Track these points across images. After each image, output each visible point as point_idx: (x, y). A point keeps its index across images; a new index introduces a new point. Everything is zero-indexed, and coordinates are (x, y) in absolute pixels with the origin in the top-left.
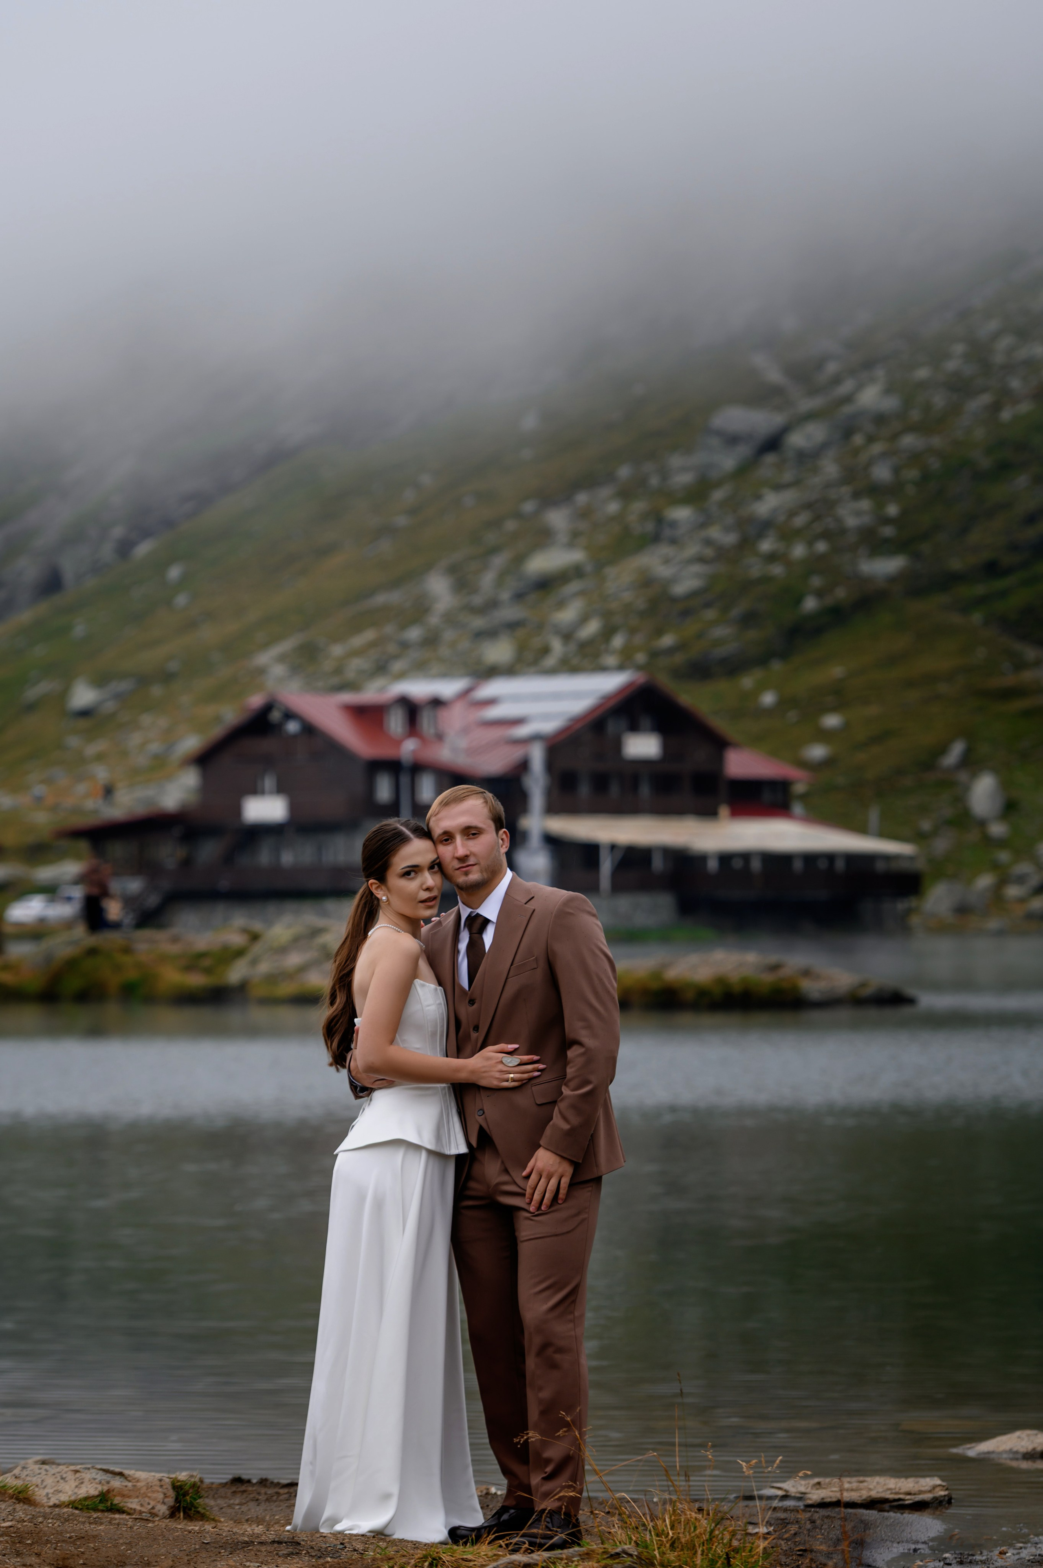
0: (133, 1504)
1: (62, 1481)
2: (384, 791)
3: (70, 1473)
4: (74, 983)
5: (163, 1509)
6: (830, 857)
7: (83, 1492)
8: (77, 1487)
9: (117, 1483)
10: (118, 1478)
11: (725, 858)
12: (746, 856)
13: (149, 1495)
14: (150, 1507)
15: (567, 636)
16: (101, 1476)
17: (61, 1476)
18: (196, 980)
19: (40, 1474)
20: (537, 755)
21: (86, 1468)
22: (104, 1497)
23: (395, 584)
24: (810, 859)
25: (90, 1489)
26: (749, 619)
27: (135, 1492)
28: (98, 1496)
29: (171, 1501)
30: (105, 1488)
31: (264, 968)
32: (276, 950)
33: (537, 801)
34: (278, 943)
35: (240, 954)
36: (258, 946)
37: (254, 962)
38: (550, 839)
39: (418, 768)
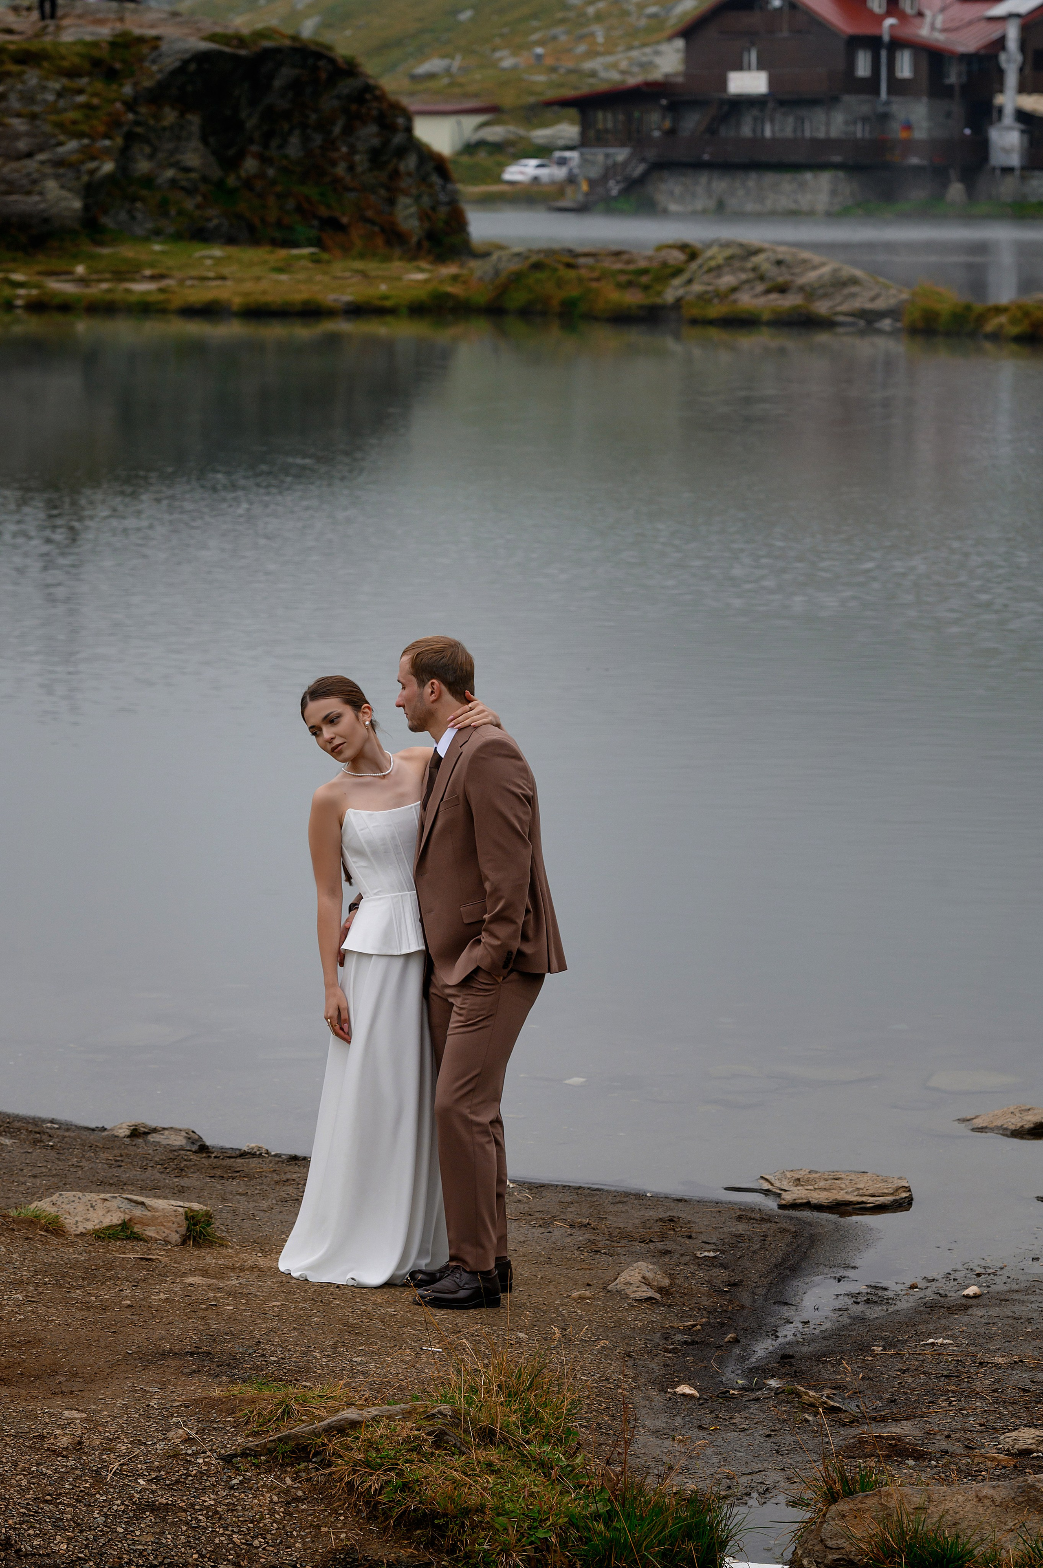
0: (150, 1232)
1: (91, 1209)
2: (863, 67)
3: (99, 1201)
4: (518, 298)
5: (175, 1238)
7: (107, 1222)
8: (104, 1215)
9: (138, 1212)
10: (140, 1207)
13: (165, 1224)
14: (165, 1235)
16: (125, 1205)
17: (91, 1204)
18: (632, 298)
19: (73, 1201)
20: (1013, 33)
21: (114, 1197)
22: (125, 1226)
25: (115, 1218)
27: (154, 1221)
28: (120, 1225)
29: (183, 1230)
30: (127, 1217)
31: (697, 288)
32: (710, 270)
33: (1011, 79)
34: (713, 263)
35: (678, 272)
36: (694, 266)
37: (690, 281)
38: (1022, 116)
39: (897, 44)
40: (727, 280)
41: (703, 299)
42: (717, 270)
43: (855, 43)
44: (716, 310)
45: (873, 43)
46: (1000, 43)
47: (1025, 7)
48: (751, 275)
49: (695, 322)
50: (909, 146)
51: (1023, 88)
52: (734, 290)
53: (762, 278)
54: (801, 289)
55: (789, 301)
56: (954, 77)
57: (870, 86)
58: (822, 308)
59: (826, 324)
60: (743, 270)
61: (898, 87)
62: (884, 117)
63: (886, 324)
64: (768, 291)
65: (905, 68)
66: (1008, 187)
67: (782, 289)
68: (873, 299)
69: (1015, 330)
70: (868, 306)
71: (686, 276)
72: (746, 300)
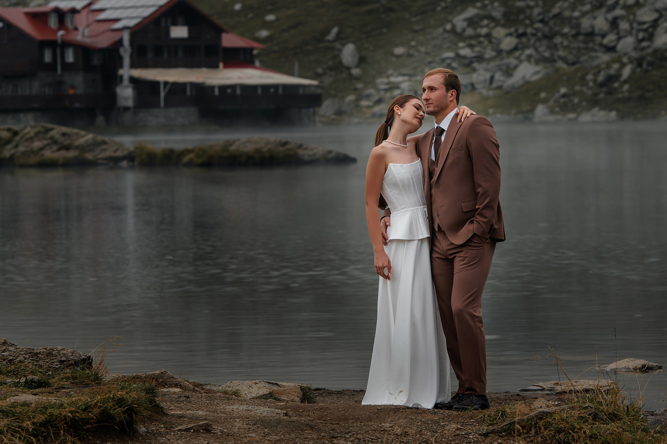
0: (284, 397)
1: (250, 388)
2: (48, 57)
3: (253, 384)
5: (298, 399)
6: (276, 87)
7: (261, 393)
8: (258, 390)
9: (275, 388)
10: (275, 386)
11: (223, 88)
12: (233, 87)
13: (291, 393)
14: (292, 398)
16: (267, 385)
17: (250, 385)
19: (239, 385)
20: (126, 37)
21: (260, 382)
22: (271, 394)
24: (266, 88)
25: (265, 391)
27: (284, 393)
28: (268, 394)
29: (301, 395)
30: (271, 391)
31: (21, 149)
32: (27, 140)
33: (127, 61)
34: (28, 136)
35: (9, 142)
36: (17, 138)
37: (16, 146)
38: (133, 80)
39: (65, 44)
40: (37, 144)
41: (24, 154)
42: (31, 139)
43: (44, 44)
44: (33, 160)
45: (52, 44)
46: (120, 42)
47: (132, 23)
48: (49, 141)
49: (22, 166)
50: (74, 97)
51: (133, 66)
52: (41, 149)
53: (55, 142)
54: (77, 147)
55: (71, 154)
56: (96, 61)
57: (52, 67)
58: (89, 156)
59: (92, 164)
60: (45, 139)
61: (67, 67)
62: (60, 84)
63: (124, 164)
64: (59, 150)
65: (70, 57)
66: (128, 117)
67: (67, 148)
68: (116, 151)
69: (199, 161)
70: (114, 155)
71: (14, 143)
72: (48, 154)
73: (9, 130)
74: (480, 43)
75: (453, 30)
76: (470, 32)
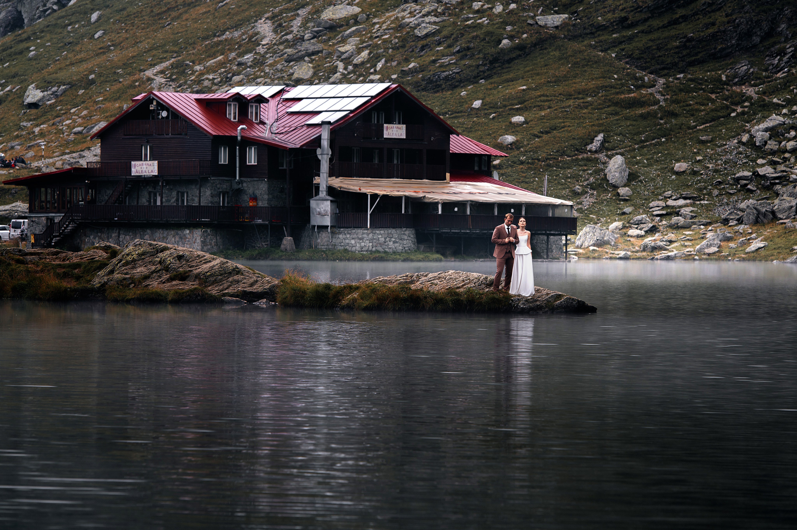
2: (223, 158)
6: (517, 206)
11: (448, 205)
12: (462, 204)
15: (347, 61)
18: (68, 284)
20: (325, 135)
23: (237, 27)
24: (504, 207)
26: (464, 53)
31: (117, 276)
32: (127, 263)
33: (325, 167)
34: (129, 258)
35: (103, 265)
36: (115, 261)
37: (112, 272)
38: (331, 191)
39: (247, 142)
40: (141, 270)
41: (123, 284)
42: (133, 263)
43: (218, 141)
44: (132, 292)
45: (230, 141)
46: (317, 141)
47: (334, 117)
48: (159, 267)
49: (116, 301)
50: (255, 212)
51: (332, 173)
52: (146, 277)
53: (167, 269)
54: (197, 276)
55: (189, 286)
57: (229, 170)
58: (214, 290)
59: (217, 302)
60: (153, 263)
61: (247, 171)
62: (239, 192)
63: (263, 303)
64: (171, 279)
65: (252, 159)
66: (323, 239)
67: (183, 277)
68: (252, 285)
69: (366, 303)
70: (248, 289)
71: (109, 268)
72: (155, 285)
73: (106, 249)
74: (785, 160)
75: (751, 143)
76: (772, 145)
